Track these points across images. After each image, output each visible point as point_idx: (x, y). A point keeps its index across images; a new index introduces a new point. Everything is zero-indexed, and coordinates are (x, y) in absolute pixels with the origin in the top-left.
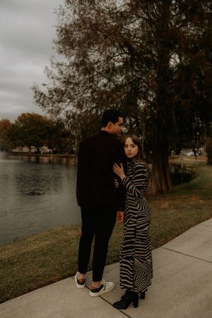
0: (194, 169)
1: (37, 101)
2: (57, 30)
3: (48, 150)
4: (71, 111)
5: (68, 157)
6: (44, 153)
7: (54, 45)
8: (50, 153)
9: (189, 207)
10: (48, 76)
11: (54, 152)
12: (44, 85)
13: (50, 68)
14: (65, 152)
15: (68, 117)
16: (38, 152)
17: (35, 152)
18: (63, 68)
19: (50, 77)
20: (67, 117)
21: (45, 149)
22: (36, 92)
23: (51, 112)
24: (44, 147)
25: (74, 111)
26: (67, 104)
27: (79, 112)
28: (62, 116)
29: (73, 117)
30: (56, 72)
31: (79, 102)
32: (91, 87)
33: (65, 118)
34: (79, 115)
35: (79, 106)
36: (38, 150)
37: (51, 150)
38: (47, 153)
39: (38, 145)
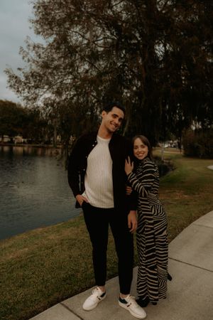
0: (171, 161)
1: (11, 86)
2: (34, 7)
3: (23, 140)
4: (49, 98)
5: (43, 147)
6: (18, 143)
7: (31, 25)
8: (24, 142)
9: (175, 203)
10: (23, 58)
11: (29, 142)
12: (19, 69)
13: (25, 49)
14: (40, 142)
15: (47, 105)
16: (12, 142)
17: (9, 142)
18: (41, 51)
19: (26, 59)
20: (44, 104)
21: (20, 139)
22: (10, 76)
23: (27, 98)
24: (18, 137)
25: (52, 98)
26: (45, 90)
27: (57, 100)
28: (40, 103)
29: (52, 105)
30: (33, 55)
31: (58, 89)
32: (71, 73)
33: (42, 105)
34: (59, 103)
35: (59, 93)
36: (12, 139)
37: (26, 140)
38: (21, 143)
39: (12, 134)
